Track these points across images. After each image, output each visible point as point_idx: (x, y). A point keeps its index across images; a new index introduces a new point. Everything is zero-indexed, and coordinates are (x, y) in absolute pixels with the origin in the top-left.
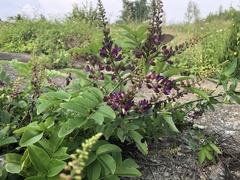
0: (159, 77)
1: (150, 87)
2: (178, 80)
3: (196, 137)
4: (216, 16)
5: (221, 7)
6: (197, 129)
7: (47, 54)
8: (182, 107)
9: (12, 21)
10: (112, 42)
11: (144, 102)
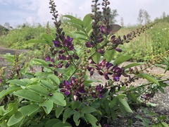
0: (108, 65)
1: (101, 74)
2: (127, 67)
3: (149, 115)
4: (161, 19)
5: (164, 13)
6: (150, 106)
7: (40, 49)
8: (135, 90)
9: (20, 28)
10: (64, 33)
11: (99, 87)
